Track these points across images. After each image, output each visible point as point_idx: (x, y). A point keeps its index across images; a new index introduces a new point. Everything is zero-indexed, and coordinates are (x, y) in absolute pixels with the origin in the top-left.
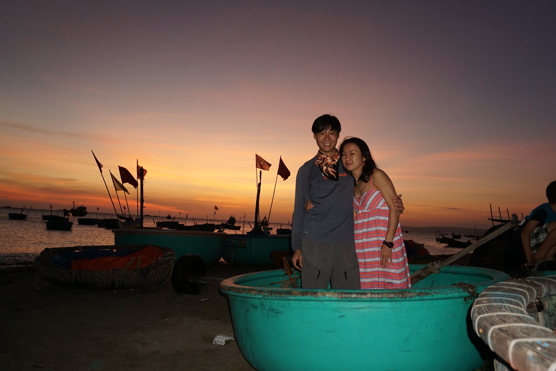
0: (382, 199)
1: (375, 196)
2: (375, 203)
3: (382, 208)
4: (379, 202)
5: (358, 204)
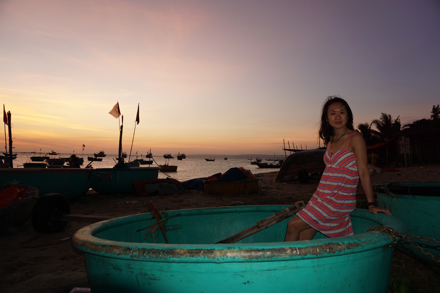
0: (352, 161)
1: (347, 156)
2: (345, 162)
3: (350, 168)
4: (349, 163)
5: (329, 158)
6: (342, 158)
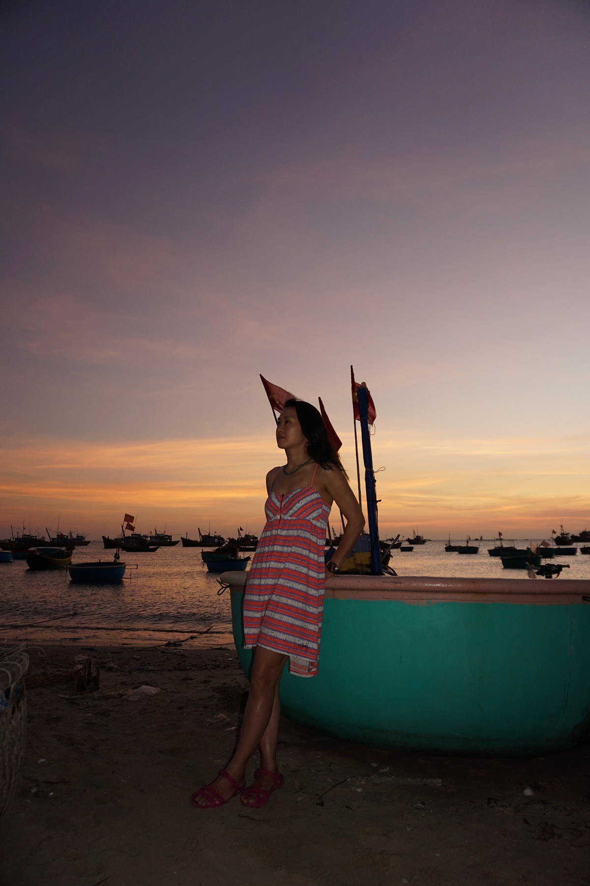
4: (313, 511)
5: (278, 504)
6: (303, 502)
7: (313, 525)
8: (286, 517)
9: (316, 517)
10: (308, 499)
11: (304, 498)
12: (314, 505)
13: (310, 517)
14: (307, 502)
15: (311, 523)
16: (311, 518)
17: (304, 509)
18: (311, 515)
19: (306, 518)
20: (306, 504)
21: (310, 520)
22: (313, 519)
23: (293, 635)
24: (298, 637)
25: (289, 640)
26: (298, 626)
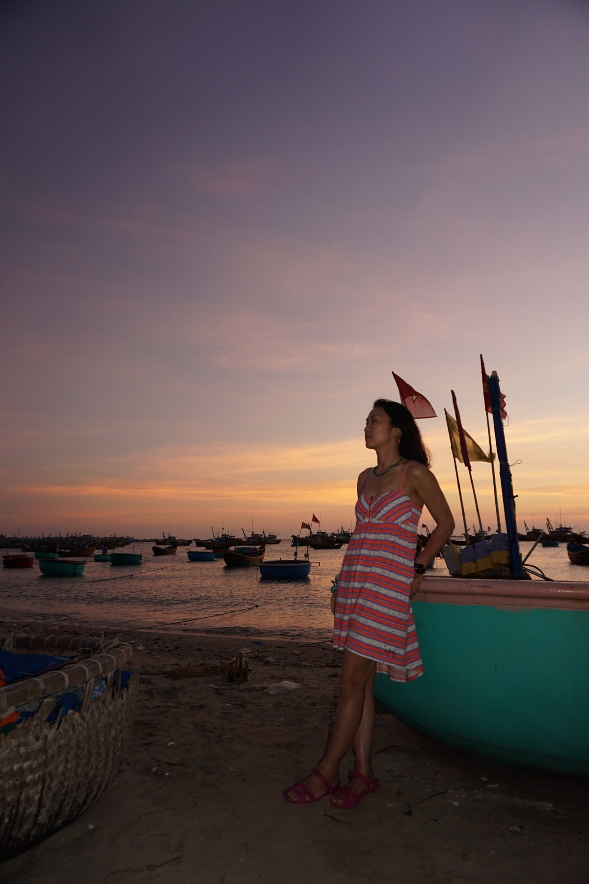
2: (395, 512)
5: (367, 507)
6: (391, 506)
7: (402, 528)
8: (374, 521)
9: (405, 521)
10: (397, 502)
11: (392, 501)
12: (403, 508)
13: (398, 520)
14: (395, 505)
15: (400, 527)
16: (400, 522)
17: (392, 513)
18: (400, 519)
19: (395, 522)
20: (394, 507)
21: (398, 524)
22: (402, 523)
23: (378, 640)
24: (384, 643)
25: (374, 645)
26: (383, 632)
